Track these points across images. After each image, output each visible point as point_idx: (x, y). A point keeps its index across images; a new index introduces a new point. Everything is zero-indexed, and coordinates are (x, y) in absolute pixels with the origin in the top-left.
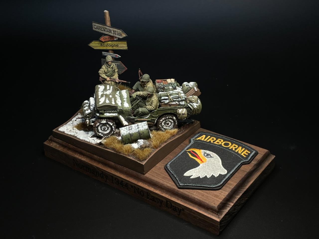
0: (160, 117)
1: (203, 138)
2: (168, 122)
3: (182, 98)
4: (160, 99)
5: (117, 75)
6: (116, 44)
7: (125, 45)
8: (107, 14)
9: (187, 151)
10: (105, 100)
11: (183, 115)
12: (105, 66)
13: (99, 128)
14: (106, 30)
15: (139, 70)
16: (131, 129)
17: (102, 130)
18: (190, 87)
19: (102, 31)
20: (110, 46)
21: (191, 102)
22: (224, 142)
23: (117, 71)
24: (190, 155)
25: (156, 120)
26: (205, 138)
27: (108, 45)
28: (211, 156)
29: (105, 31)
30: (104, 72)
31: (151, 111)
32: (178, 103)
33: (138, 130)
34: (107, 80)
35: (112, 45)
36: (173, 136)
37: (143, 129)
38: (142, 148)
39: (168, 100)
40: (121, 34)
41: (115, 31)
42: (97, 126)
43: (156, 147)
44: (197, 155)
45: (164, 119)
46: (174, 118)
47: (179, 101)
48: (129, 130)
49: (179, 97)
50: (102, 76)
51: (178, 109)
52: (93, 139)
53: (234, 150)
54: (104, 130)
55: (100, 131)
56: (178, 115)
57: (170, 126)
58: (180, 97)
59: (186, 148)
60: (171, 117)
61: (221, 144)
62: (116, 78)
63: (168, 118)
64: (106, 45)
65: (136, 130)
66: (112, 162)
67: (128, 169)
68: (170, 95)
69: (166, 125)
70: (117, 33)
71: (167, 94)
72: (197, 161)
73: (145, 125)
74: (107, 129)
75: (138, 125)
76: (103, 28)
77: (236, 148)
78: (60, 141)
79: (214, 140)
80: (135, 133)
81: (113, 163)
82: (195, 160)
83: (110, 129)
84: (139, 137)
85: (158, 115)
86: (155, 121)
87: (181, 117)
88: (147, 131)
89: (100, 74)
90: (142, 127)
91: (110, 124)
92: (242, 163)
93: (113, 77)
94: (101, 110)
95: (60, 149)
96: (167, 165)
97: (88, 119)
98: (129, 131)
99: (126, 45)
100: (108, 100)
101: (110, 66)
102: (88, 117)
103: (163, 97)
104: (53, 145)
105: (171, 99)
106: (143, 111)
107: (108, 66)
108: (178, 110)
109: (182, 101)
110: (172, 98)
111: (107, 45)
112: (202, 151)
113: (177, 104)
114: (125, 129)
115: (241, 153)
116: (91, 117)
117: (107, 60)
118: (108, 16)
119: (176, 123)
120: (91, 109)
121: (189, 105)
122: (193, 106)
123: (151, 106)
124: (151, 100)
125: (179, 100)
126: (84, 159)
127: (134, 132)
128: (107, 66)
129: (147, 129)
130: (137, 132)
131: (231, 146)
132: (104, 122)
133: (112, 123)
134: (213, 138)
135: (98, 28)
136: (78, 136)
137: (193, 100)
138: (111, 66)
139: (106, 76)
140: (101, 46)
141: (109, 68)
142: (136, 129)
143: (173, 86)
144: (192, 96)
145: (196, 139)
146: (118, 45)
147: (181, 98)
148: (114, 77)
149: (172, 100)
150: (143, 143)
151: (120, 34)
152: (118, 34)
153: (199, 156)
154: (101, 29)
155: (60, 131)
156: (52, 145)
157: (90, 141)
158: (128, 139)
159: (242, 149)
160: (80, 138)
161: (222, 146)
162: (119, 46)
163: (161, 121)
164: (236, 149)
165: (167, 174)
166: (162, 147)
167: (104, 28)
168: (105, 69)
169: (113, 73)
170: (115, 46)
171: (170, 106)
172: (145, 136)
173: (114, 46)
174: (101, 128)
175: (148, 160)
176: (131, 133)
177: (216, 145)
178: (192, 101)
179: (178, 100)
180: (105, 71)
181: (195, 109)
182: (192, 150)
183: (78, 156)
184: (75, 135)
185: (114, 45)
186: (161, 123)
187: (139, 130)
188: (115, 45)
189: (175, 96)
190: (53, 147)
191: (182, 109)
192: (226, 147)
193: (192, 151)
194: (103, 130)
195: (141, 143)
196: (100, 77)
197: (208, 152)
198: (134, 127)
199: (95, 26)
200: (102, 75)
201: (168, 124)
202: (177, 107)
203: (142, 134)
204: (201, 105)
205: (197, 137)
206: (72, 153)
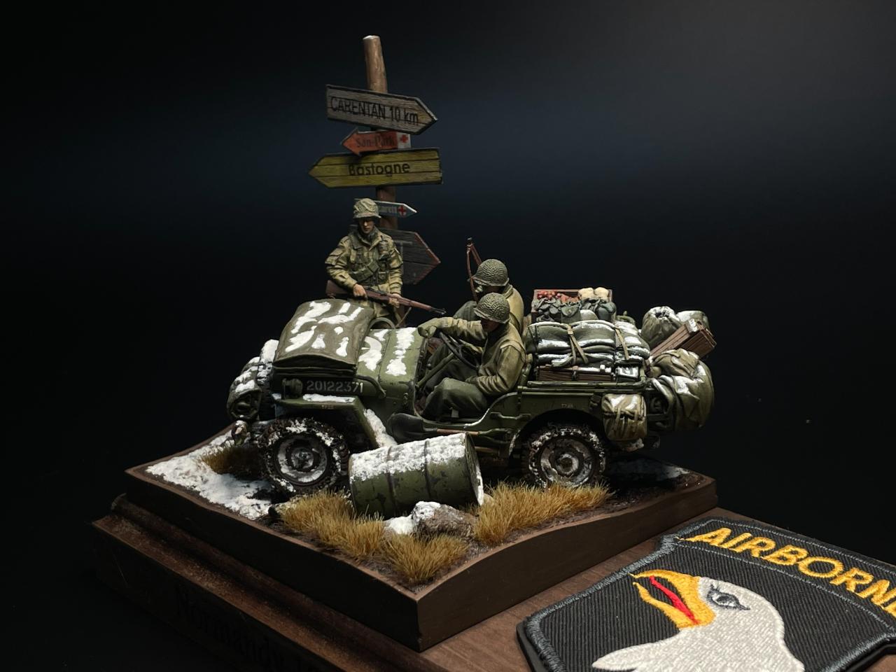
0: (531, 429)
1: (719, 538)
2: (566, 455)
3: (630, 353)
4: (532, 348)
5: (398, 280)
6: (401, 164)
7: (434, 162)
8: (374, 46)
9: (637, 577)
10: (313, 339)
11: (626, 420)
12: (350, 238)
13: (282, 458)
14: (367, 111)
15: (470, 242)
16: (397, 456)
17: (293, 468)
18: (670, 320)
19: (355, 113)
20: (380, 170)
21: (667, 370)
22: (811, 560)
23: (397, 265)
24: (643, 592)
25: (514, 438)
26: (726, 540)
27: (373, 167)
28: (742, 601)
29: (364, 113)
30: (345, 263)
31: (491, 397)
32: (609, 370)
33: (423, 462)
34: (356, 294)
35: (386, 167)
36: (582, 511)
37: (444, 457)
38: (424, 532)
39: (565, 355)
40: (416, 115)
41: (397, 108)
42: (270, 443)
43: (487, 539)
44: (678, 594)
45: (547, 438)
46: (594, 437)
47: (614, 366)
48: (388, 459)
49: (614, 349)
50: (338, 278)
51: (610, 396)
52: (257, 505)
53: (852, 589)
54: (302, 468)
55: (285, 470)
56: (608, 420)
57: (577, 473)
58: (621, 349)
59: (632, 568)
60: (580, 432)
61: (796, 566)
62: (395, 290)
63: (567, 434)
64: (367, 168)
65: (416, 461)
66: (304, 596)
67: (359, 624)
68: (579, 334)
69: (560, 468)
70: (402, 113)
71: (566, 329)
72: (668, 618)
73: (454, 445)
74: (311, 463)
75: (426, 445)
76: (360, 105)
77: (863, 583)
78: (144, 514)
79: (764, 550)
80: (408, 471)
81: (307, 599)
82: (661, 612)
83: (324, 463)
84: (425, 490)
85: (520, 416)
86: (510, 440)
87: (619, 429)
88: (463, 467)
89: (328, 267)
90: (442, 452)
91: (323, 438)
92: (884, 643)
93: (380, 286)
94: (289, 378)
95: (140, 544)
96: (529, 619)
97: (242, 416)
98: (385, 464)
99: (437, 163)
100: (324, 339)
101: (371, 240)
102: (245, 410)
103: (546, 338)
104: (124, 532)
105: (581, 351)
106: (457, 394)
107: (360, 238)
108: (607, 399)
109: (629, 364)
110: (585, 349)
111: (371, 169)
112: (703, 583)
113: (602, 372)
114: (371, 454)
115: (886, 605)
116: (255, 412)
117: (357, 213)
118: (379, 56)
119: (603, 463)
120: (260, 378)
121: (655, 381)
122: (672, 385)
123: (493, 374)
124: (496, 349)
125: (615, 359)
126: (209, 583)
127: (404, 470)
128: (357, 241)
129: (459, 460)
130: (418, 468)
131: (841, 573)
132: (298, 428)
133: (330, 436)
134: (764, 540)
135: (342, 107)
136: (206, 492)
137: (675, 365)
138: (375, 243)
139: (353, 276)
140: (352, 175)
141: (365, 248)
142: (415, 457)
143: (601, 309)
144: (673, 351)
145: (688, 540)
146: (409, 168)
147: (623, 354)
148: (386, 285)
149: (582, 354)
150: (432, 514)
151: (411, 115)
152: (406, 116)
153: (682, 600)
154: (354, 107)
155: (151, 473)
156: (117, 532)
157: (243, 509)
158: (377, 498)
159: (889, 590)
160: (208, 498)
161: (799, 572)
162: (411, 170)
163: (535, 448)
164: (860, 588)
165: (519, 657)
166: (517, 542)
167: (362, 104)
168: (350, 252)
169: (381, 271)
170: (398, 171)
171: (574, 380)
172: (450, 489)
173: (396, 173)
174: (288, 457)
175: (440, 583)
176: (392, 471)
177: (773, 564)
178: (672, 366)
179: (610, 357)
180: (348, 258)
181: (683, 397)
182: (656, 575)
183: (191, 574)
184: (197, 489)
185: (395, 166)
186: (538, 457)
187: (429, 461)
188: (397, 168)
189: (598, 340)
190: (119, 538)
191: (622, 397)
192: (817, 575)
193: (658, 579)
194: (295, 463)
195: (422, 513)
196: (329, 282)
197: (727, 588)
198: (411, 450)
199: (334, 100)
200: (337, 272)
201: (568, 464)
202: (604, 384)
203: (439, 479)
204: (708, 384)
205: (693, 534)
206: (176, 562)
